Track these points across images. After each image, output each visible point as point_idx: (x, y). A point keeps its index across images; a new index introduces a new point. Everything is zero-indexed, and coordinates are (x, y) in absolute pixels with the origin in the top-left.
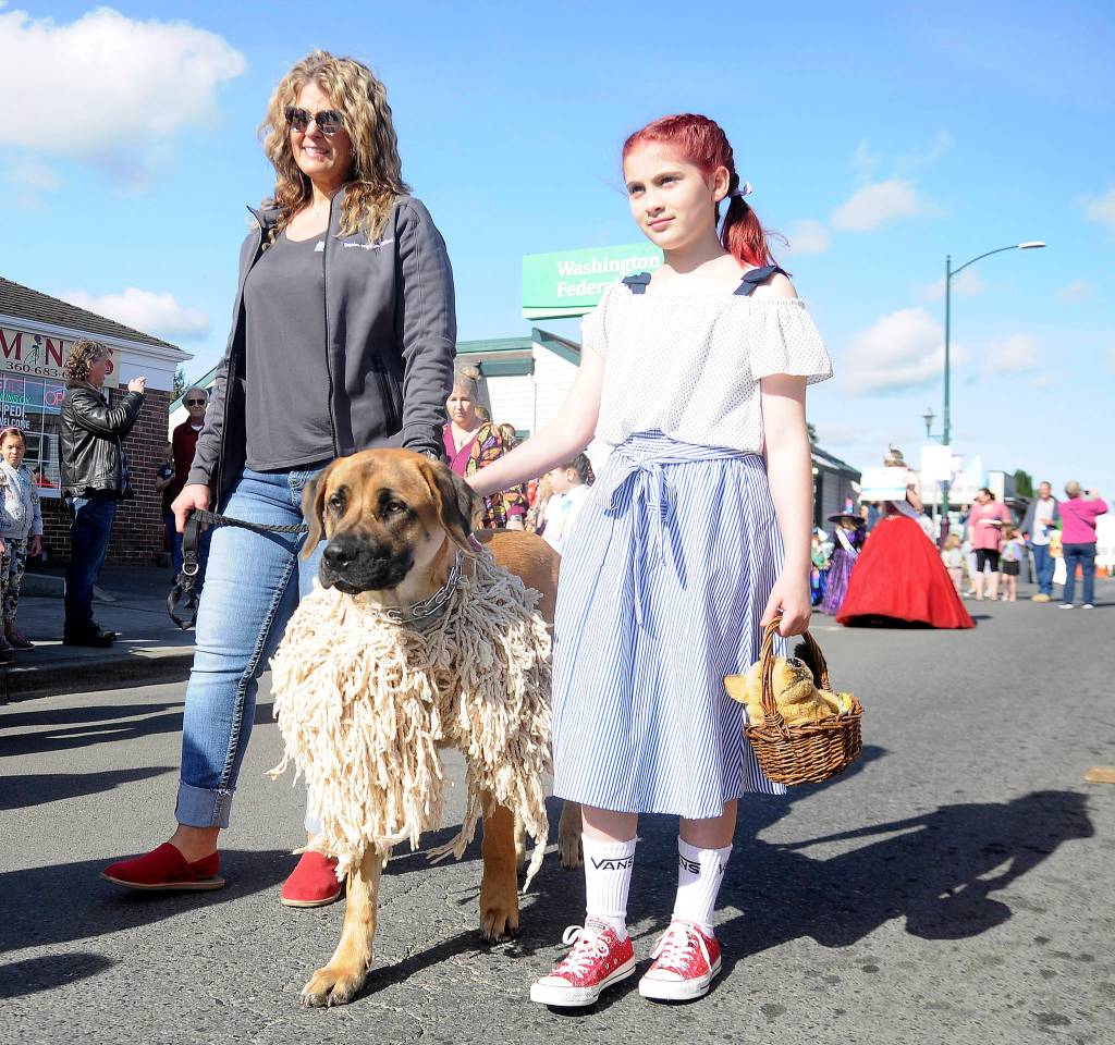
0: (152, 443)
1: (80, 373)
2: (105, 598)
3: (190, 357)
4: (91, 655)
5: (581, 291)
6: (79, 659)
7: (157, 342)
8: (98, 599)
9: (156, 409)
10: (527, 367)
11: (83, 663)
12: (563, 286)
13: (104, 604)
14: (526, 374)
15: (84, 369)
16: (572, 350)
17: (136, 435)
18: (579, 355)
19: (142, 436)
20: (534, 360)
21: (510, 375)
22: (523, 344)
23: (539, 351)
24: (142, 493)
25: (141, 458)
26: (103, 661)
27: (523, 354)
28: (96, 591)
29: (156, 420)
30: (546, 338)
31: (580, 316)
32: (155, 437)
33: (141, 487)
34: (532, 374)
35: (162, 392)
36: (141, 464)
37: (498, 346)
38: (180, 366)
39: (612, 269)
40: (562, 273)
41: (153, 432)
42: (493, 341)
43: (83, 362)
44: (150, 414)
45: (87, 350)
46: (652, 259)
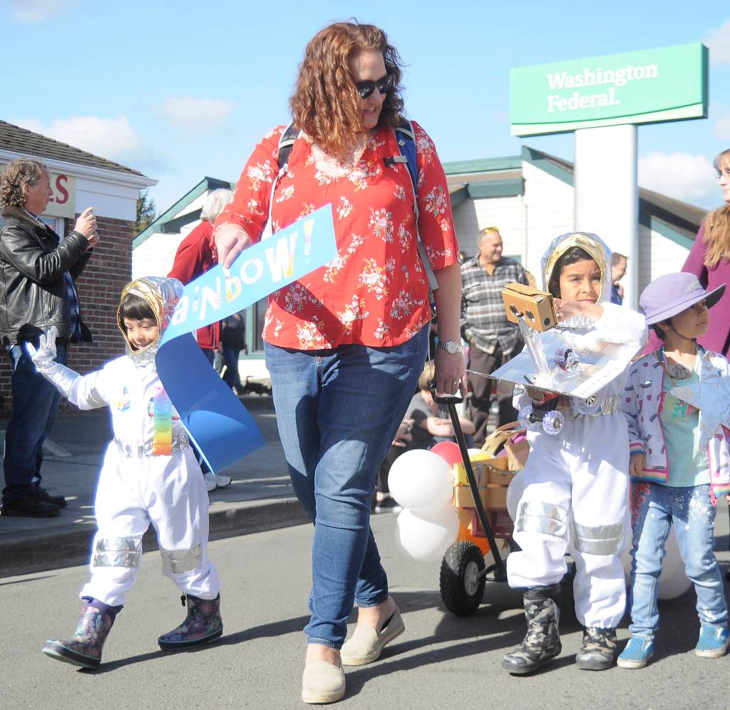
0: (114, 277)
1: (14, 200)
2: (60, 453)
3: (154, 183)
4: (33, 528)
5: (573, 105)
6: (20, 533)
7: (116, 167)
8: (52, 454)
9: (117, 241)
10: (516, 188)
11: (23, 539)
12: (554, 100)
13: (59, 461)
14: (516, 195)
15: (19, 195)
16: (565, 169)
17: (95, 269)
18: (572, 174)
19: (104, 270)
20: (524, 180)
21: (499, 197)
22: (512, 164)
23: (530, 171)
24: (104, 332)
25: (103, 295)
26: (47, 535)
27: (511, 173)
28: (47, 445)
29: (117, 253)
30: (536, 156)
31: (572, 131)
32: (116, 271)
33: (103, 326)
34: (523, 194)
35: (124, 222)
36: (103, 301)
37: (486, 166)
38: (143, 192)
39: (606, 81)
40: (553, 87)
41: (115, 265)
42: (480, 161)
43: (18, 186)
44: (111, 246)
45: (22, 172)
46: (648, 68)
